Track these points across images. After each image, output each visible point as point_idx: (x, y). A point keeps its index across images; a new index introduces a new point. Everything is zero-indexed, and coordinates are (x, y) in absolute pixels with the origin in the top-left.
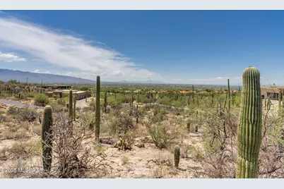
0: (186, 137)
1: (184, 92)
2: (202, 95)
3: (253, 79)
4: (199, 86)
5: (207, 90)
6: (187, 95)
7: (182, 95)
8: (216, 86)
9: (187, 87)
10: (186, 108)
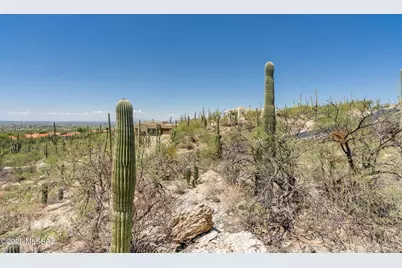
0: (38, 217)
1: (35, 136)
2: (72, 138)
3: (126, 113)
4: (66, 123)
5: (80, 130)
6: (42, 140)
7: (32, 141)
8: (93, 124)
9: (42, 128)
10: (41, 164)
